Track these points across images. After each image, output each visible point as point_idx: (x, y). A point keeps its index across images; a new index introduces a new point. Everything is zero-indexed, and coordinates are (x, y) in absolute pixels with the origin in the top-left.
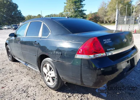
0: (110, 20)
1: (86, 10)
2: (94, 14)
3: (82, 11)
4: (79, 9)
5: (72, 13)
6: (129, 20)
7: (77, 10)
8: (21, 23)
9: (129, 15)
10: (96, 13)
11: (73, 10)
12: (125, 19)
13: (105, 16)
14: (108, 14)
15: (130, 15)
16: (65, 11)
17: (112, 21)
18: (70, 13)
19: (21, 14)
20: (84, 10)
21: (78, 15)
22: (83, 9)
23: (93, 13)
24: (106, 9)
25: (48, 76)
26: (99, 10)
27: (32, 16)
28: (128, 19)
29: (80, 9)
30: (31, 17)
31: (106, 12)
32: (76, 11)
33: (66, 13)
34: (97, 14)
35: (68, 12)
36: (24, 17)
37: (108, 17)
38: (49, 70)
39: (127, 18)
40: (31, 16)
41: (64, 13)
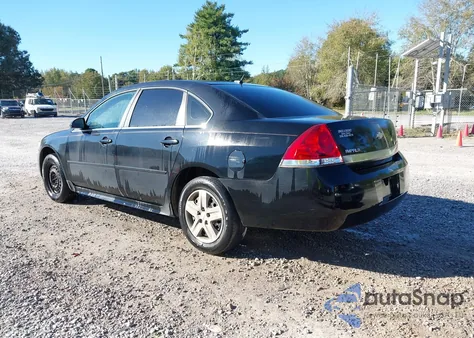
0: (325, 97)
1: (250, 63)
2: (277, 74)
3: (238, 64)
4: (229, 59)
5: (207, 69)
6: (383, 97)
7: (222, 61)
8: (30, 95)
9: (384, 82)
10: (283, 73)
11: (208, 61)
12: (372, 97)
13: (311, 82)
14: (319, 76)
15: (386, 84)
16: (181, 62)
17: (333, 100)
18: (198, 68)
19: (31, 64)
20: (244, 63)
21: (226, 78)
22: (240, 58)
23: (271, 71)
24: (313, 62)
25: (200, 221)
26: (291, 64)
27: (66, 74)
28: (380, 96)
29: (233, 59)
30: (60, 76)
31: (314, 72)
32: (217, 65)
33: (186, 68)
34: (286, 77)
35: (192, 67)
36: (40, 75)
37: (319, 87)
38: (205, 205)
39: (377, 92)
40: (62, 74)
41: (180, 68)
